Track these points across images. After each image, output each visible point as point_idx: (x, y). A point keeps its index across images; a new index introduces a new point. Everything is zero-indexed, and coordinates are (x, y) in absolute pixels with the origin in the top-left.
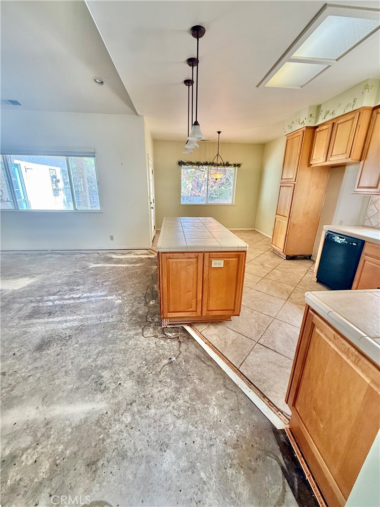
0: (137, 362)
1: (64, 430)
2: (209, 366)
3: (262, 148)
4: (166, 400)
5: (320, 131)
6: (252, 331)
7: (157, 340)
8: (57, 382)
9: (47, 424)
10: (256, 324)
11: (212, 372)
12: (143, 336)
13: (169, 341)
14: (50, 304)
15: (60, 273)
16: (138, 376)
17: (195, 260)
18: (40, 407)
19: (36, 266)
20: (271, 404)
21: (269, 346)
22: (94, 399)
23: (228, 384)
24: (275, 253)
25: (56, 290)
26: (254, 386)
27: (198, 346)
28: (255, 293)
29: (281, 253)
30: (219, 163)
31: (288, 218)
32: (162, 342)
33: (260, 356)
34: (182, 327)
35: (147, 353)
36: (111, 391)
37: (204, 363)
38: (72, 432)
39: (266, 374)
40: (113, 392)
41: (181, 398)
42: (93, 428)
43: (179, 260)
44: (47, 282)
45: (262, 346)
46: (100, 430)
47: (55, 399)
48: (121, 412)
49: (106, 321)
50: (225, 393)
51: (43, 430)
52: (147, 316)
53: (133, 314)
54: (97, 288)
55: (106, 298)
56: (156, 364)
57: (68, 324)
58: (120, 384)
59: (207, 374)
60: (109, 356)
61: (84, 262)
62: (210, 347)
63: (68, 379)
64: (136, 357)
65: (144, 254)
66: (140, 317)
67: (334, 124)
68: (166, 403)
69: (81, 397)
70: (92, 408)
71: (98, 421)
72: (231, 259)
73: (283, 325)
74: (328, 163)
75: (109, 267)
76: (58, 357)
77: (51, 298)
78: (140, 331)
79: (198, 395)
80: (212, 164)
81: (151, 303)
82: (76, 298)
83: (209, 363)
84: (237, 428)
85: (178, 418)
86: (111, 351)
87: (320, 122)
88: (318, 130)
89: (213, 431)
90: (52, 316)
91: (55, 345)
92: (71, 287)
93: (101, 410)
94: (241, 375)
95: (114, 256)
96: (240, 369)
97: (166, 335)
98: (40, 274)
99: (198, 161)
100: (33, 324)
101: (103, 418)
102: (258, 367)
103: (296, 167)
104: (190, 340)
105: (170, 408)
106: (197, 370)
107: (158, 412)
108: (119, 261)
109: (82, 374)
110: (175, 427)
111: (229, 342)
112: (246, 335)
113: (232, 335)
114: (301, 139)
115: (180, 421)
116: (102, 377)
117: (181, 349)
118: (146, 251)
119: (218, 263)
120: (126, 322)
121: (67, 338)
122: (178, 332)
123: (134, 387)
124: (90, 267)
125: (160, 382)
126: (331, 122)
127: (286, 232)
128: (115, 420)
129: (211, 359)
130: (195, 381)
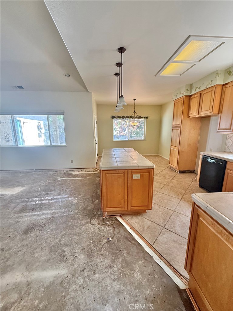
0: (87, 241)
1: (39, 289)
2: (133, 244)
3: (160, 108)
4: (106, 268)
5: (193, 98)
6: (160, 220)
7: (100, 226)
8: (36, 255)
9: (28, 285)
10: (163, 215)
11: (135, 248)
12: (91, 224)
13: (107, 227)
14: (34, 203)
15: (40, 183)
16: (88, 251)
17: (123, 174)
18: (25, 273)
19: (25, 179)
20: (175, 271)
21: (172, 230)
22: (59, 267)
23: (146, 257)
24: (172, 169)
25: (37, 194)
26: (164, 258)
27: (126, 230)
28: (160, 195)
29: (176, 169)
30: (135, 116)
31: (178, 148)
32: (103, 228)
33: (166, 237)
34: (116, 217)
35: (93, 235)
36: (70, 261)
37: (130, 242)
38: (44, 291)
39: (171, 249)
40: (71, 262)
41: (116, 267)
42: (58, 287)
43: (113, 175)
44: (32, 190)
45: (168, 230)
46: (62, 289)
47: (34, 267)
48: (77, 276)
49: (68, 214)
50: (144, 263)
51: (26, 289)
52: (93, 211)
53: (85, 209)
54: (62, 193)
55: (68, 199)
56: (99, 243)
57: (44, 216)
58: (76, 256)
59: (132, 249)
60: (69, 237)
61: (54, 177)
62: (134, 231)
63: (43, 253)
64: (87, 238)
65: (91, 171)
66: (89, 211)
67: (201, 94)
68: (106, 270)
69: (51, 265)
70: (58, 273)
71: (61, 282)
72: (145, 174)
73: (180, 216)
74: (199, 116)
75: (70, 179)
76: (37, 238)
77: (34, 199)
78: (89, 220)
79: (127, 264)
80: (131, 117)
81: (96, 202)
82: (50, 199)
83: (133, 242)
84: (153, 288)
85: (114, 281)
86: (70, 234)
87: (193, 93)
88: (192, 97)
89: (138, 290)
90: (34, 211)
91: (36, 230)
92: (47, 192)
93: (63, 275)
94: (154, 250)
95: (73, 173)
96: (154, 246)
97: (105, 223)
98: (28, 184)
99: (123, 116)
100: (22, 216)
101: (65, 281)
102: (165, 244)
103: (181, 118)
104: (121, 226)
105: (109, 273)
106: (125, 247)
107: (101, 276)
108: (76, 176)
109: (53, 249)
110: (112, 287)
111: (146, 227)
112: (156, 223)
113: (147, 223)
114: (182, 103)
115: (115, 283)
116: (64, 252)
117: (115, 232)
118: (92, 169)
119: (137, 176)
120: (80, 214)
121: (43, 226)
122: (113, 221)
123: (85, 259)
124: (58, 180)
125: (102, 255)
126: (199, 93)
127: (177, 156)
128: (72, 282)
129: (134, 239)
130: (124, 254)
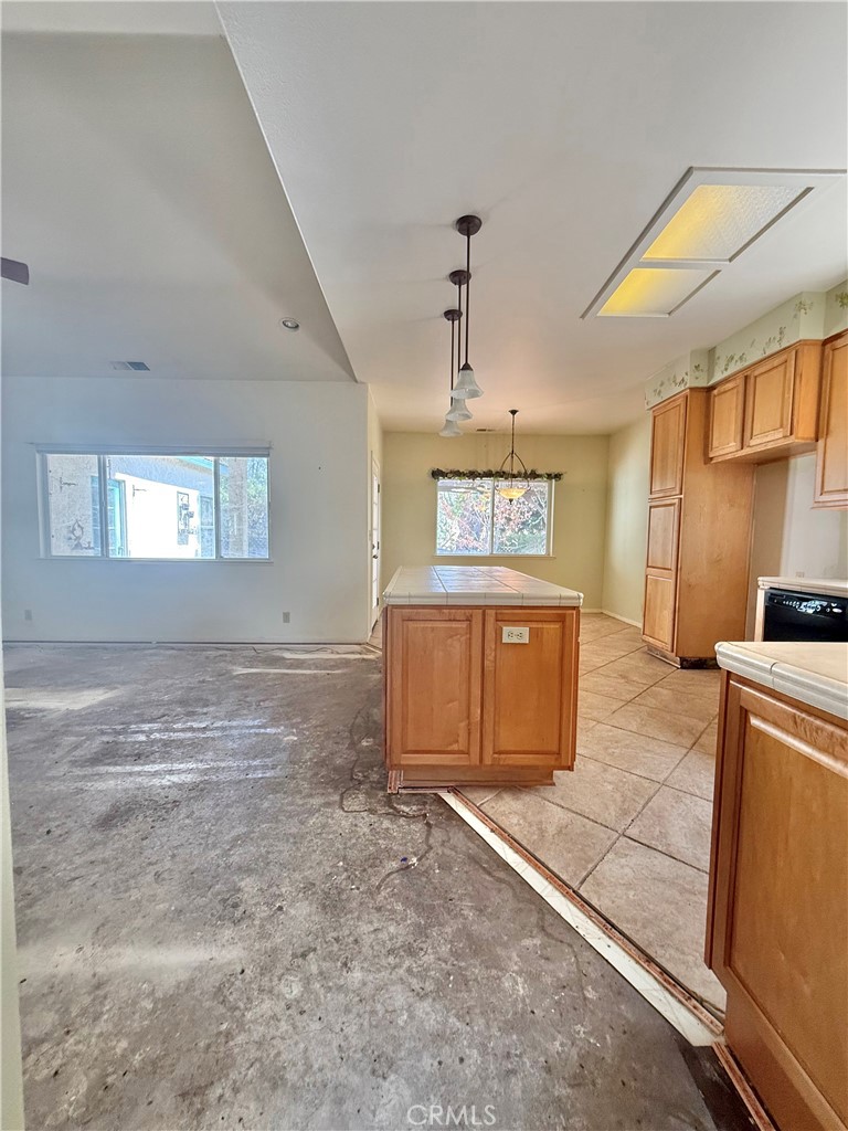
0: (324, 863)
1: (135, 1003)
2: (500, 881)
3: (607, 443)
4: (391, 952)
5: (719, 394)
6: (607, 809)
7: (374, 818)
8: (135, 895)
9: (98, 986)
10: (618, 796)
11: (508, 894)
12: (343, 809)
13: (402, 821)
14: (142, 738)
15: (170, 682)
16: (325, 893)
17: (464, 625)
18: (88, 950)
19: (122, 668)
20: (669, 980)
21: (653, 843)
22: (216, 937)
23: (551, 925)
24: (653, 654)
25: (156, 713)
26: (621, 933)
27: (473, 835)
28: (611, 731)
29: (669, 654)
30: (515, 472)
31: (674, 573)
32: (386, 824)
33: (631, 864)
34: (436, 794)
35: (349, 844)
36: (257, 922)
37: (489, 874)
38: (154, 1011)
39: (651, 907)
40: (262, 926)
41: (430, 951)
42: (207, 1004)
43: (429, 625)
44: (141, 699)
45: (637, 844)
46: (222, 1009)
47: (124, 931)
48: (279, 971)
49: (260, 776)
50: (543, 946)
51: (87, 1000)
52: (352, 769)
53: (322, 763)
54: (245, 712)
55: (262, 731)
56: (370, 870)
57: (175, 779)
58: (280, 908)
59: (496, 899)
60: (259, 846)
61: (222, 664)
62: (503, 839)
63: (160, 891)
64: (324, 852)
65: (353, 653)
66: (336, 769)
67: (747, 379)
68: (391, 959)
69: (186, 930)
70: (207, 957)
71: (219, 989)
72: (545, 626)
73: (687, 800)
74: (746, 451)
75: (275, 674)
76: (145, 843)
77: (146, 727)
78: (336, 798)
79: (475, 946)
80: (501, 474)
81: (364, 744)
82: (199, 729)
83: (501, 875)
84: (578, 1033)
85: (422, 997)
86: (264, 837)
87: (718, 377)
88: (715, 392)
89: (515, 1037)
90: (142, 762)
91: (140, 819)
92: (190, 709)
93: (229, 963)
94: (584, 904)
95: (288, 655)
96: (581, 892)
97: (395, 809)
98: (128, 683)
99: (471, 469)
100: (98, 774)
101: (233, 983)
102: (627, 889)
103: (680, 465)
104: (454, 822)
105: (401, 971)
106: (470, 888)
107: (371, 978)
108: (299, 664)
109: (195, 882)
110: (412, 1017)
111: (551, 830)
112: (592, 817)
113: (555, 816)
114: (682, 411)
115: (426, 1005)
116: (239, 890)
117: (431, 841)
118: (357, 648)
119: (516, 634)
120: (304, 779)
121: (169, 806)
122: (425, 803)
123: (313, 918)
124: (235, 673)
125: (379, 909)
126: (741, 376)
127: (672, 603)
128: (261, 990)
129: (506, 866)
130: (465, 912)
